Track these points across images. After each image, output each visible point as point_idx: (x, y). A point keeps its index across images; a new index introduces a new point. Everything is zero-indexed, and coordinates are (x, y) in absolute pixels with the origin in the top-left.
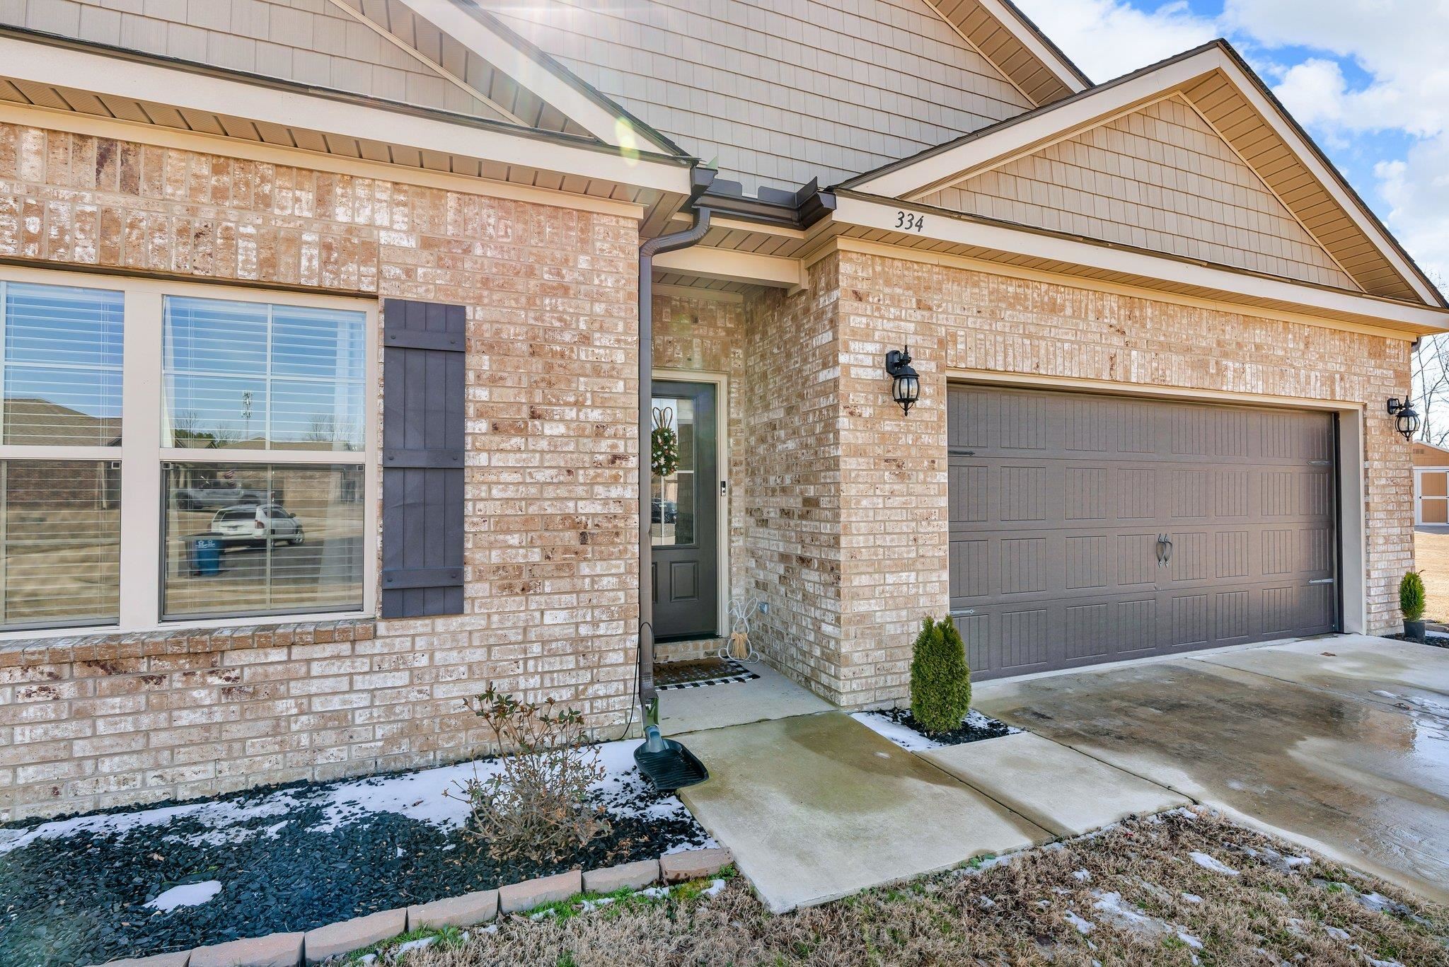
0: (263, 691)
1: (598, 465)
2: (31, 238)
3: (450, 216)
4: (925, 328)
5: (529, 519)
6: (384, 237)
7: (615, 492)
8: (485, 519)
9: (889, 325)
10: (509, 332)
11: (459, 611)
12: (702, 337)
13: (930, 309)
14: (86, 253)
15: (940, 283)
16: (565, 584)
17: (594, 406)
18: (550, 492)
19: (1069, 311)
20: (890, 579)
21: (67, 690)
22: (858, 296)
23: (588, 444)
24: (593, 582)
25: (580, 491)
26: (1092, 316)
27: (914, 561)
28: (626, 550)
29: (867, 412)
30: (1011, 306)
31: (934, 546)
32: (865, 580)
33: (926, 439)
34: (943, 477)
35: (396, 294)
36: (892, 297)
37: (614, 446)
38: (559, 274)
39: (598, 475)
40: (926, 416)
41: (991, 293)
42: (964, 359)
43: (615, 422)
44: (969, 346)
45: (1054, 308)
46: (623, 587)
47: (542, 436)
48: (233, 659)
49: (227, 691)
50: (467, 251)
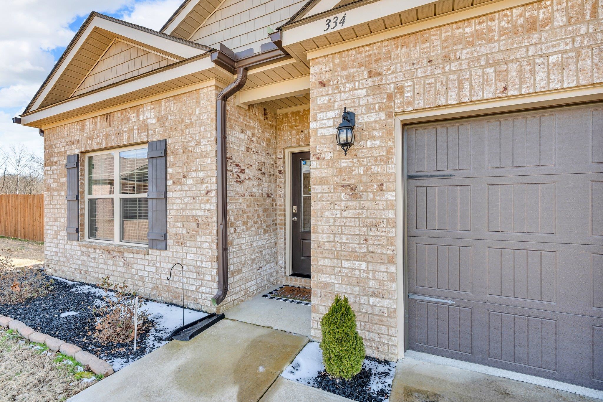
0: (130, 265)
1: (202, 195)
3: (163, 108)
4: (376, 89)
5: (183, 217)
6: (150, 121)
7: (208, 206)
8: (172, 216)
9: (344, 96)
10: (178, 145)
11: (166, 249)
13: (380, 74)
15: (389, 52)
16: (193, 244)
17: (201, 171)
18: (189, 207)
20: (346, 264)
22: (322, 84)
23: (199, 187)
24: (201, 244)
25: (197, 206)
27: (365, 255)
28: (211, 232)
29: (328, 156)
30: (470, 44)
31: (382, 246)
32: (327, 262)
33: (375, 169)
35: (152, 140)
36: (347, 77)
37: (207, 187)
38: (191, 119)
39: (202, 200)
40: (376, 153)
41: (442, 42)
42: (411, 103)
43: (208, 177)
44: (416, 91)
46: (211, 248)
47: (186, 184)
49: (125, 264)
50: (167, 119)
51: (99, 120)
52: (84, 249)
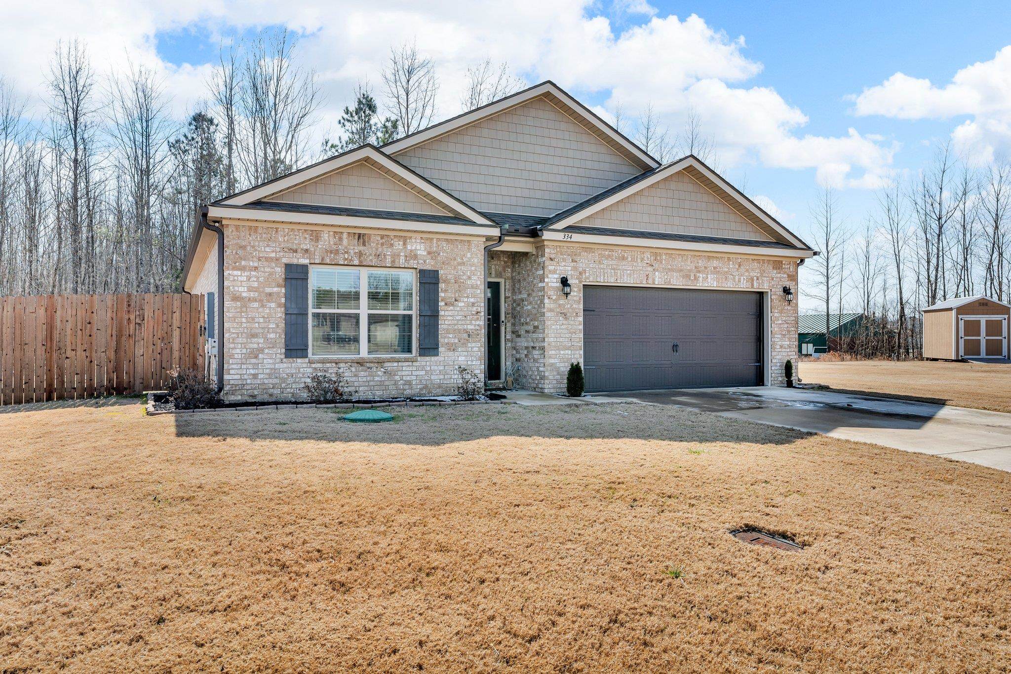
0: (393, 373)
1: (473, 315)
2: (346, 259)
3: (435, 245)
4: (575, 269)
5: (455, 330)
6: (419, 252)
7: (478, 323)
8: (444, 330)
9: (562, 268)
10: (449, 277)
11: (438, 355)
12: (495, 265)
13: (576, 262)
14: (356, 262)
15: (580, 253)
16: (464, 349)
17: (472, 297)
18: (460, 322)
19: (630, 259)
20: (562, 352)
21: (353, 369)
22: (551, 259)
23: (470, 308)
24: (471, 349)
25: (468, 322)
26: (639, 260)
27: (571, 346)
29: (554, 297)
30: (607, 259)
32: (553, 352)
33: (574, 306)
34: (581, 319)
35: (422, 268)
36: (563, 259)
37: (477, 309)
38: (462, 259)
39: (473, 318)
40: (575, 298)
41: (599, 254)
42: (589, 278)
43: (477, 302)
44: (590, 273)
45: (624, 258)
46: (480, 351)
47: (458, 306)
48: (387, 364)
49: (385, 373)
50: (439, 254)
51: (345, 236)
52: (319, 365)
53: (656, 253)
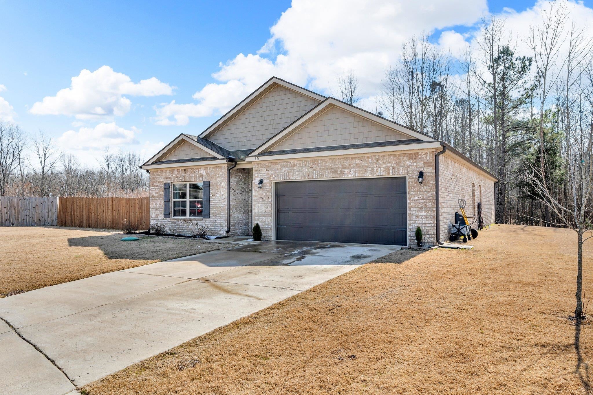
4: (268, 174)
5: (216, 207)
6: (203, 174)
8: (212, 207)
9: (261, 175)
10: (214, 183)
11: (209, 218)
14: (183, 181)
16: (219, 215)
17: (222, 192)
18: (218, 203)
19: (298, 166)
20: (261, 218)
22: (256, 171)
23: (222, 197)
24: (222, 215)
25: (221, 203)
26: (304, 166)
28: (225, 211)
29: (257, 190)
30: (285, 167)
32: (257, 218)
33: (267, 194)
34: (271, 200)
35: (204, 180)
36: (262, 170)
37: (224, 197)
38: (218, 175)
39: (222, 201)
40: (268, 190)
41: (280, 165)
42: (274, 179)
43: (224, 194)
44: (276, 175)
45: (294, 165)
46: (225, 216)
47: (217, 196)
49: (192, 225)
50: (210, 174)
51: (180, 170)
52: (173, 221)
53: (314, 160)
